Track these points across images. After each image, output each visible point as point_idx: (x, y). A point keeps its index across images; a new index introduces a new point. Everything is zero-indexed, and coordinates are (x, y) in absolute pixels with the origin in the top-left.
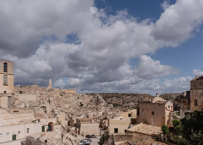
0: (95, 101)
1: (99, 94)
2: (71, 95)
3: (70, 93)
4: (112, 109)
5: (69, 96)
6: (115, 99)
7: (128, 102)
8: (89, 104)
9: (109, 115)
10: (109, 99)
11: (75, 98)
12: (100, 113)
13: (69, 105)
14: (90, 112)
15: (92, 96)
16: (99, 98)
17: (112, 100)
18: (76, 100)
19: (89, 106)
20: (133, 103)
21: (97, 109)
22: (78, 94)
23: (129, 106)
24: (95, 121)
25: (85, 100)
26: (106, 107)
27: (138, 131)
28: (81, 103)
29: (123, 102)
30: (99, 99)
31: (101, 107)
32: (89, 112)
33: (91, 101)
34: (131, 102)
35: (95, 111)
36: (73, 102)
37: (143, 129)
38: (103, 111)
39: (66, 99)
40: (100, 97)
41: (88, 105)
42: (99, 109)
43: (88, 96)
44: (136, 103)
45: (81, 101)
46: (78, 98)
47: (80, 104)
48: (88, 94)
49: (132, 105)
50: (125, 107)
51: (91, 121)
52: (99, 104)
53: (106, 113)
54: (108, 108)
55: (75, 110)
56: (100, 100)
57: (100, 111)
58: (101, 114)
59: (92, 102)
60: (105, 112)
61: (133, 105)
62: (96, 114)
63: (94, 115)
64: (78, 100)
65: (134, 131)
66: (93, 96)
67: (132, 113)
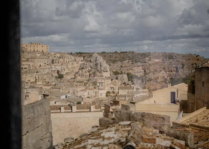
0: (91, 68)
1: (97, 53)
2: (38, 55)
3: (36, 50)
4: (125, 83)
5: (35, 58)
6: (129, 65)
7: (156, 71)
8: (77, 75)
9: (121, 96)
10: (116, 65)
11: (46, 62)
12: (100, 92)
13: (34, 76)
14: (82, 91)
15: (82, 59)
16: (98, 62)
17: (121, 66)
18: (49, 66)
19: (79, 78)
20: (166, 71)
21: (95, 83)
22: (53, 54)
23: (158, 78)
24: (96, 108)
25: (67, 65)
26: (113, 81)
27: (197, 124)
28: (58, 72)
29: (145, 71)
30: (99, 65)
31: (103, 81)
32: (78, 90)
33: (83, 68)
34: (161, 71)
35: (91, 89)
36: (42, 70)
37: (205, 120)
38: (107, 89)
39: (28, 63)
40: (101, 59)
41: (75, 76)
42: (98, 85)
43: (73, 58)
44: (171, 73)
45: (59, 68)
46: (53, 63)
47: (56, 75)
48: (71, 54)
49: (163, 77)
50: (148, 81)
51: (90, 108)
52: (98, 74)
53: (114, 92)
54: (119, 83)
55: (49, 87)
56: (101, 66)
57: (101, 89)
58: (104, 95)
59: (84, 70)
60: (111, 91)
61: (166, 77)
62: (94, 94)
63: (90, 96)
64: (52, 66)
65: (188, 124)
66: (84, 57)
67: (177, 91)
